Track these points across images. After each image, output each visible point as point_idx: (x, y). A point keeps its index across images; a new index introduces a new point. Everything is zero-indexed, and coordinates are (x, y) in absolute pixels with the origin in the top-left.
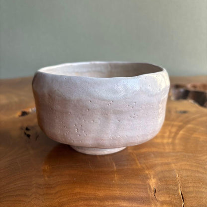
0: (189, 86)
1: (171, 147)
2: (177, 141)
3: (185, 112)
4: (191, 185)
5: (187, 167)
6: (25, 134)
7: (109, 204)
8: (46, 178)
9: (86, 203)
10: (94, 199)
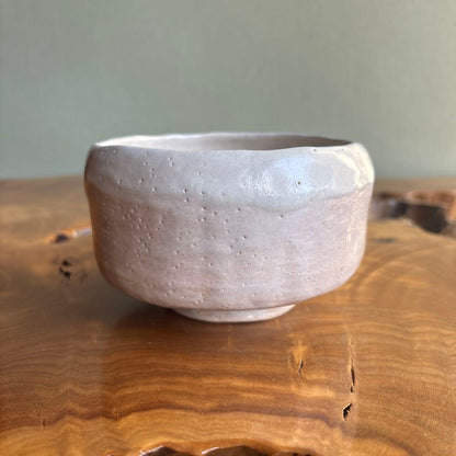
1: (347, 298)
2: (362, 288)
3: (389, 241)
5: (373, 330)
6: (61, 270)
7: (210, 382)
8: (95, 341)
9: (166, 379)
10: (182, 374)
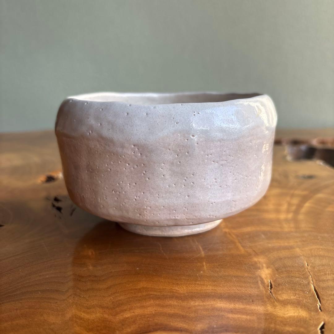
0: (315, 142)
1: (292, 225)
2: (301, 217)
3: (310, 177)
4: (329, 277)
6: (54, 206)
7: (197, 304)
8: (91, 268)
9: (157, 302)
10: (171, 297)
